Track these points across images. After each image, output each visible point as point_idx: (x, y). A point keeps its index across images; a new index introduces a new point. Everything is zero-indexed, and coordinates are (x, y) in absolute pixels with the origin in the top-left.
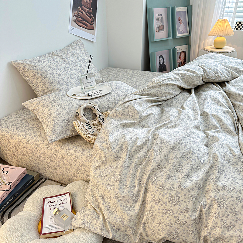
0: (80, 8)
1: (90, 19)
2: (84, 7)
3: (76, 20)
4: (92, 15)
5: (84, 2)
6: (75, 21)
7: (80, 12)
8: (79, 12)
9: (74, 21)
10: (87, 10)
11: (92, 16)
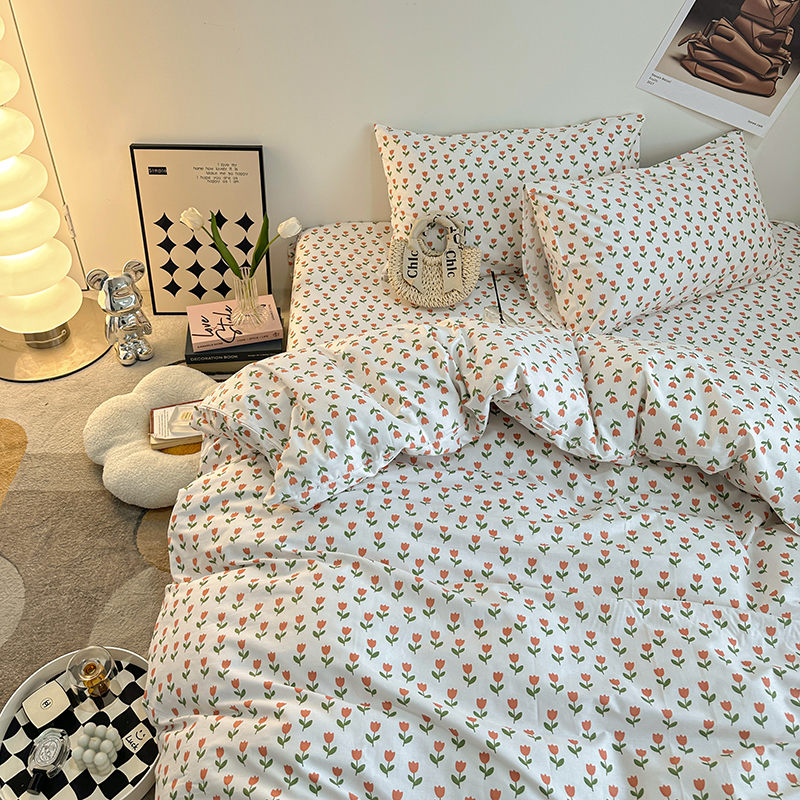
0: (723, 21)
1: (766, 62)
2: (748, 23)
3: (685, 56)
4: (782, 50)
5: (761, 6)
6: (681, 60)
7: (715, 34)
8: (712, 32)
9: (674, 58)
10: (758, 30)
11: (781, 55)
